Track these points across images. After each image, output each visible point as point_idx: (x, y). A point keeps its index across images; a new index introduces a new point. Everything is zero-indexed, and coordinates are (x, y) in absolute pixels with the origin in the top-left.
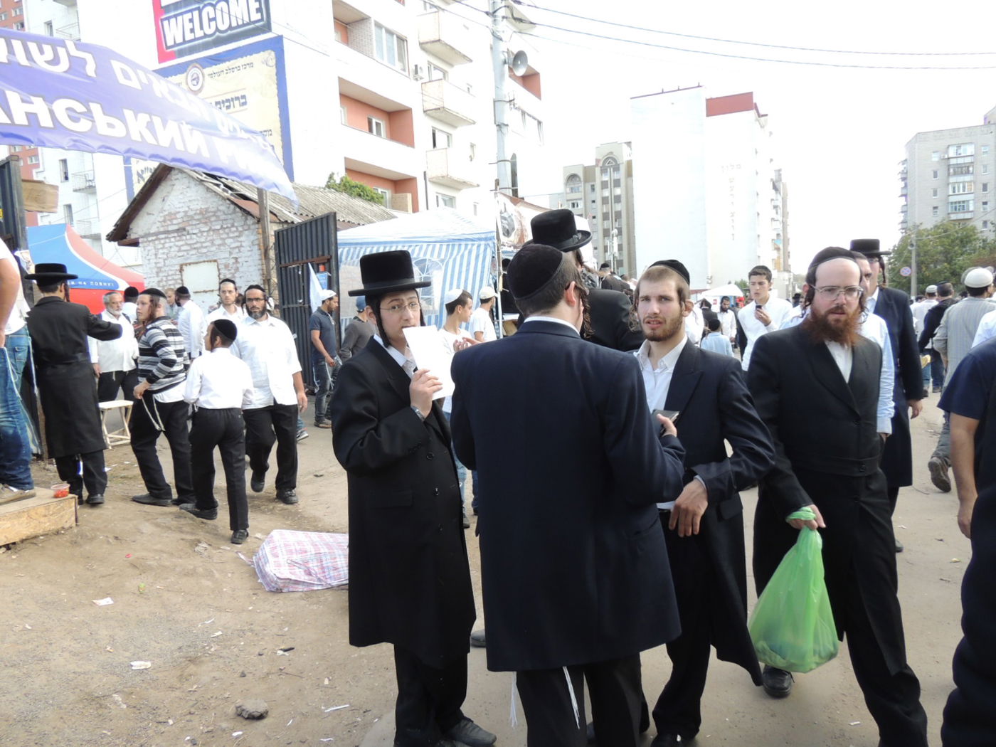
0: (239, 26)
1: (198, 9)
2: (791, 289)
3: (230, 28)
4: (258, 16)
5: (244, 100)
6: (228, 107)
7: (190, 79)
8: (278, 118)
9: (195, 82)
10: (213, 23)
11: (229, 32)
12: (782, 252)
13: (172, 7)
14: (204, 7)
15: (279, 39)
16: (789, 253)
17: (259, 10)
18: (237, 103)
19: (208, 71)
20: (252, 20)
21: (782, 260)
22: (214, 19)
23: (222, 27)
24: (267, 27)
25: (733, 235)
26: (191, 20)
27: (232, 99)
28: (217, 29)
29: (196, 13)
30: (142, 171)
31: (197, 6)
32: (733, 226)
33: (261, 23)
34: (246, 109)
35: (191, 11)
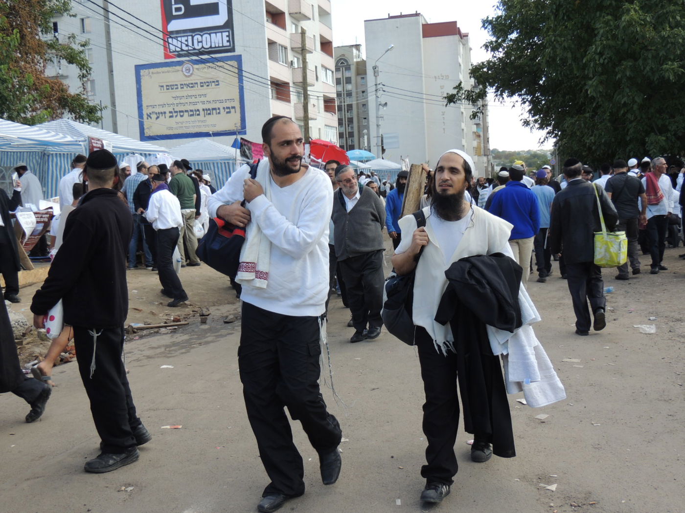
0: (215, 47)
1: (192, 36)
2: (490, 169)
3: (211, 47)
4: (228, 44)
5: (217, 83)
6: (208, 86)
7: (184, 69)
8: (238, 94)
9: (188, 71)
10: (200, 44)
11: (210, 49)
12: (482, 138)
13: (175, 32)
14: (195, 35)
15: (240, 56)
16: (488, 139)
17: (228, 41)
18: (213, 84)
19: (196, 66)
20: (224, 45)
21: (482, 145)
22: (201, 42)
23: (205, 46)
24: (233, 50)
25: (444, 129)
26: (187, 41)
27: (211, 82)
28: (203, 47)
29: (190, 38)
30: (150, 113)
31: (191, 34)
32: (444, 123)
33: (230, 48)
34: (219, 88)
35: (187, 36)
